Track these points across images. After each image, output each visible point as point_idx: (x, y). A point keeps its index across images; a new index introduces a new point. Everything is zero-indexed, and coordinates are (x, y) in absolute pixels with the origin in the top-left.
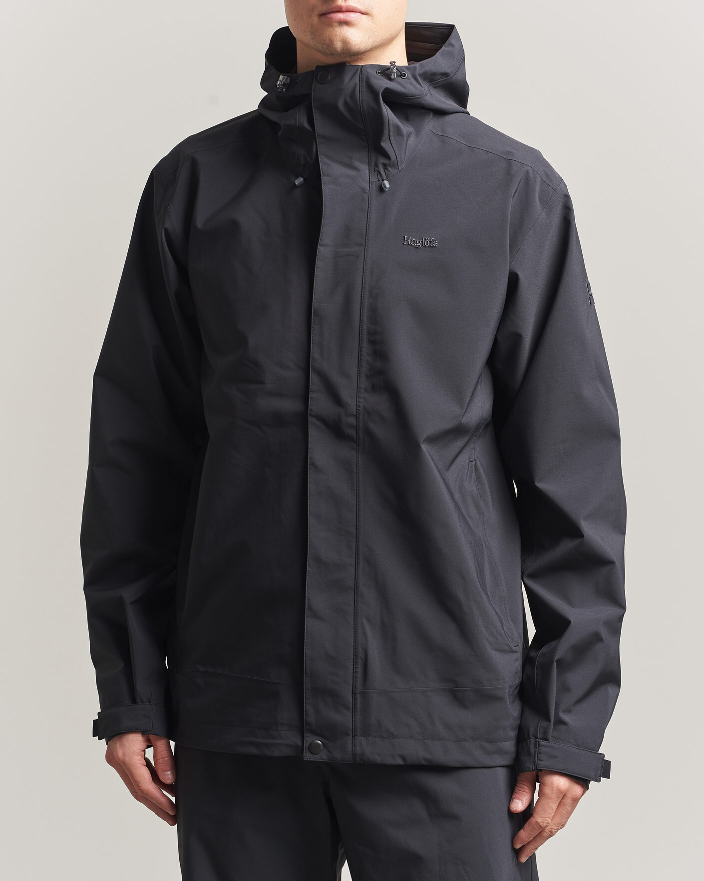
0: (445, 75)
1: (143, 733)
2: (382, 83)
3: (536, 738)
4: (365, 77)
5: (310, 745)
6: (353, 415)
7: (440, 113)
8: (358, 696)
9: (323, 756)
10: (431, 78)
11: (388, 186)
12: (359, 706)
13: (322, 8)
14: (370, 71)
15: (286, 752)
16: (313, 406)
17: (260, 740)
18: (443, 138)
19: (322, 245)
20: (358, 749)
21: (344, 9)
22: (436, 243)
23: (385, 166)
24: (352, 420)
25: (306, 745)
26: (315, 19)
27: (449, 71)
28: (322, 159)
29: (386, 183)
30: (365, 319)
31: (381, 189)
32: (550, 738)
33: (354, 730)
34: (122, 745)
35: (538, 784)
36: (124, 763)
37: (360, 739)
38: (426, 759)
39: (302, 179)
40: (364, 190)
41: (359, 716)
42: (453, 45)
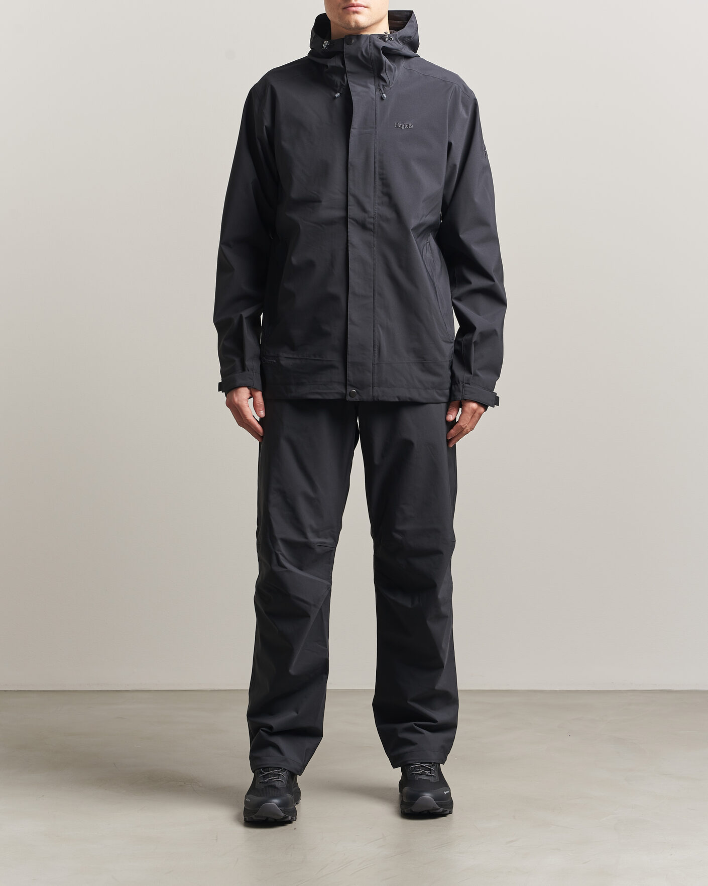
0: (410, 37)
1: (248, 387)
2: (381, 44)
3: (463, 383)
4: (372, 41)
5: (350, 393)
6: (372, 217)
7: (408, 57)
8: (376, 366)
9: (357, 398)
10: (403, 39)
11: (385, 97)
12: (376, 371)
13: (344, 5)
14: (374, 37)
15: (337, 397)
16: (350, 213)
17: (322, 391)
18: (410, 71)
19: (353, 128)
20: (376, 394)
21: (355, 5)
22: (412, 126)
23: (383, 85)
24: (372, 220)
25: (348, 393)
26: (341, 11)
27: (411, 35)
28: (350, 84)
29: (384, 95)
30: (377, 166)
31: (382, 98)
32: (470, 383)
33: (373, 384)
34: (237, 395)
35: (460, 409)
36: (238, 405)
37: (376, 388)
38: (410, 399)
39: (339, 94)
40: (373, 99)
41: (376, 377)
42: (413, 22)
